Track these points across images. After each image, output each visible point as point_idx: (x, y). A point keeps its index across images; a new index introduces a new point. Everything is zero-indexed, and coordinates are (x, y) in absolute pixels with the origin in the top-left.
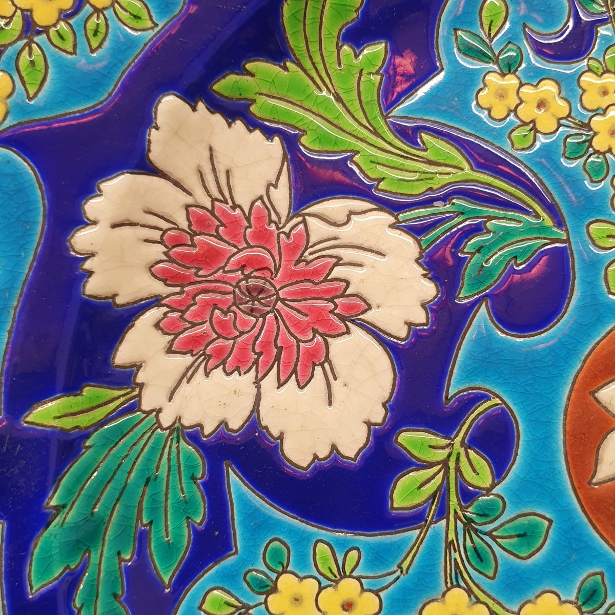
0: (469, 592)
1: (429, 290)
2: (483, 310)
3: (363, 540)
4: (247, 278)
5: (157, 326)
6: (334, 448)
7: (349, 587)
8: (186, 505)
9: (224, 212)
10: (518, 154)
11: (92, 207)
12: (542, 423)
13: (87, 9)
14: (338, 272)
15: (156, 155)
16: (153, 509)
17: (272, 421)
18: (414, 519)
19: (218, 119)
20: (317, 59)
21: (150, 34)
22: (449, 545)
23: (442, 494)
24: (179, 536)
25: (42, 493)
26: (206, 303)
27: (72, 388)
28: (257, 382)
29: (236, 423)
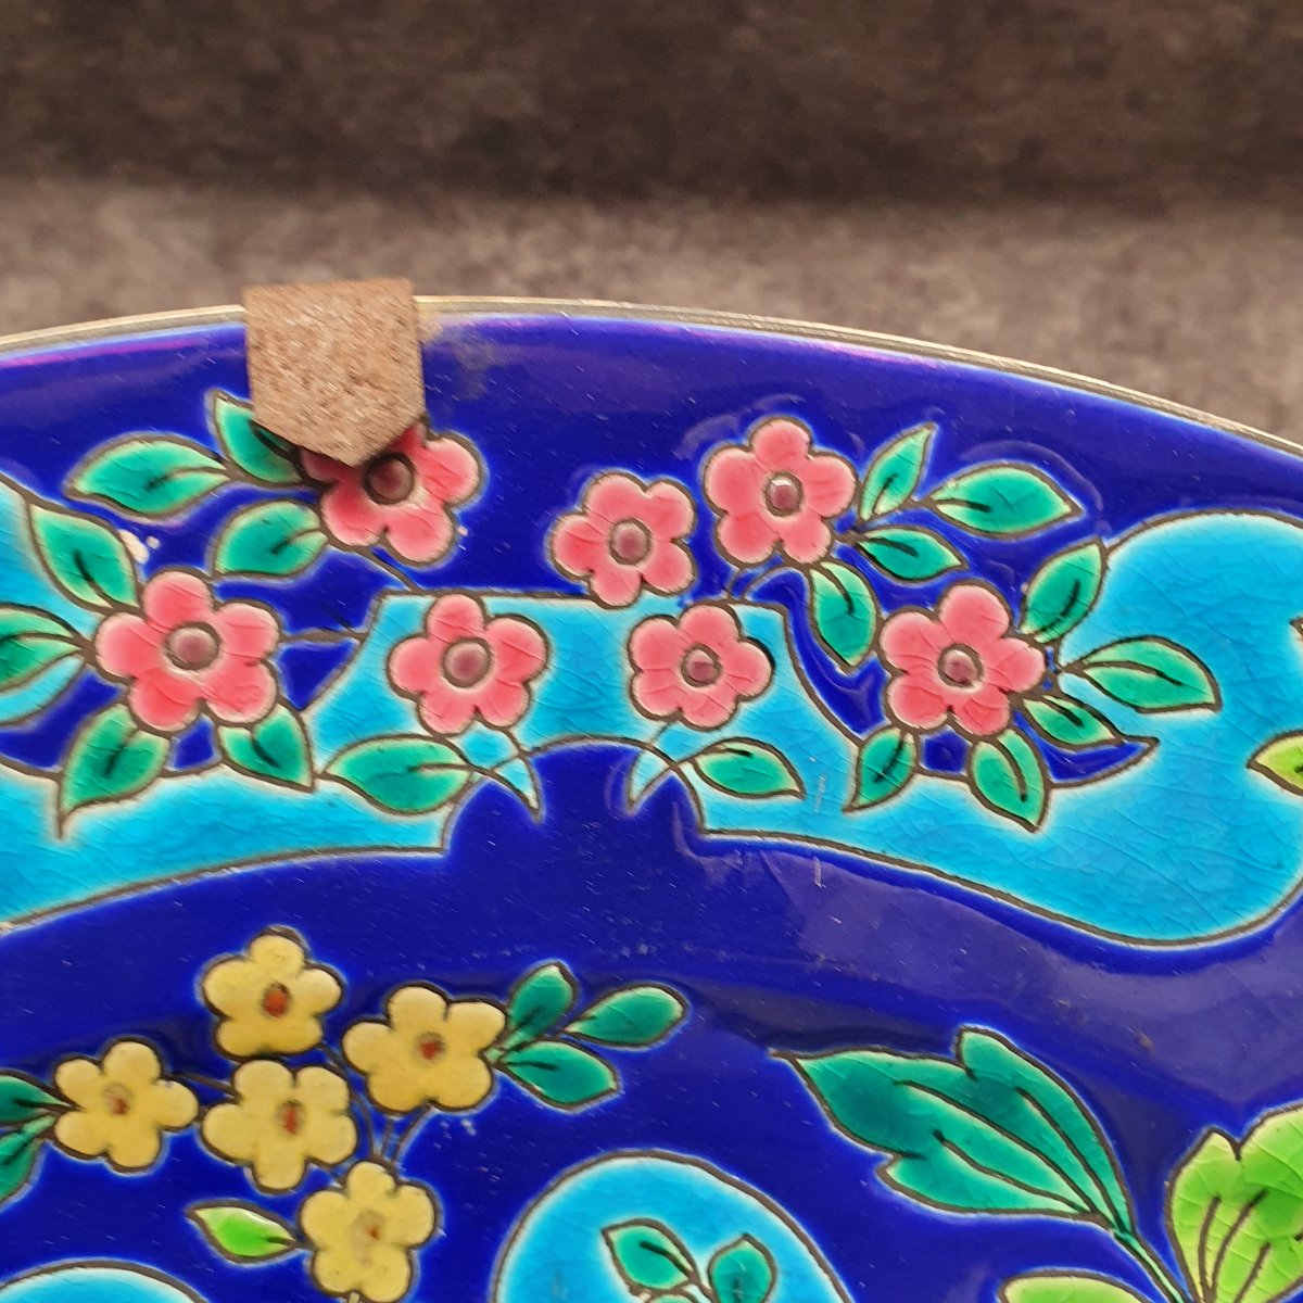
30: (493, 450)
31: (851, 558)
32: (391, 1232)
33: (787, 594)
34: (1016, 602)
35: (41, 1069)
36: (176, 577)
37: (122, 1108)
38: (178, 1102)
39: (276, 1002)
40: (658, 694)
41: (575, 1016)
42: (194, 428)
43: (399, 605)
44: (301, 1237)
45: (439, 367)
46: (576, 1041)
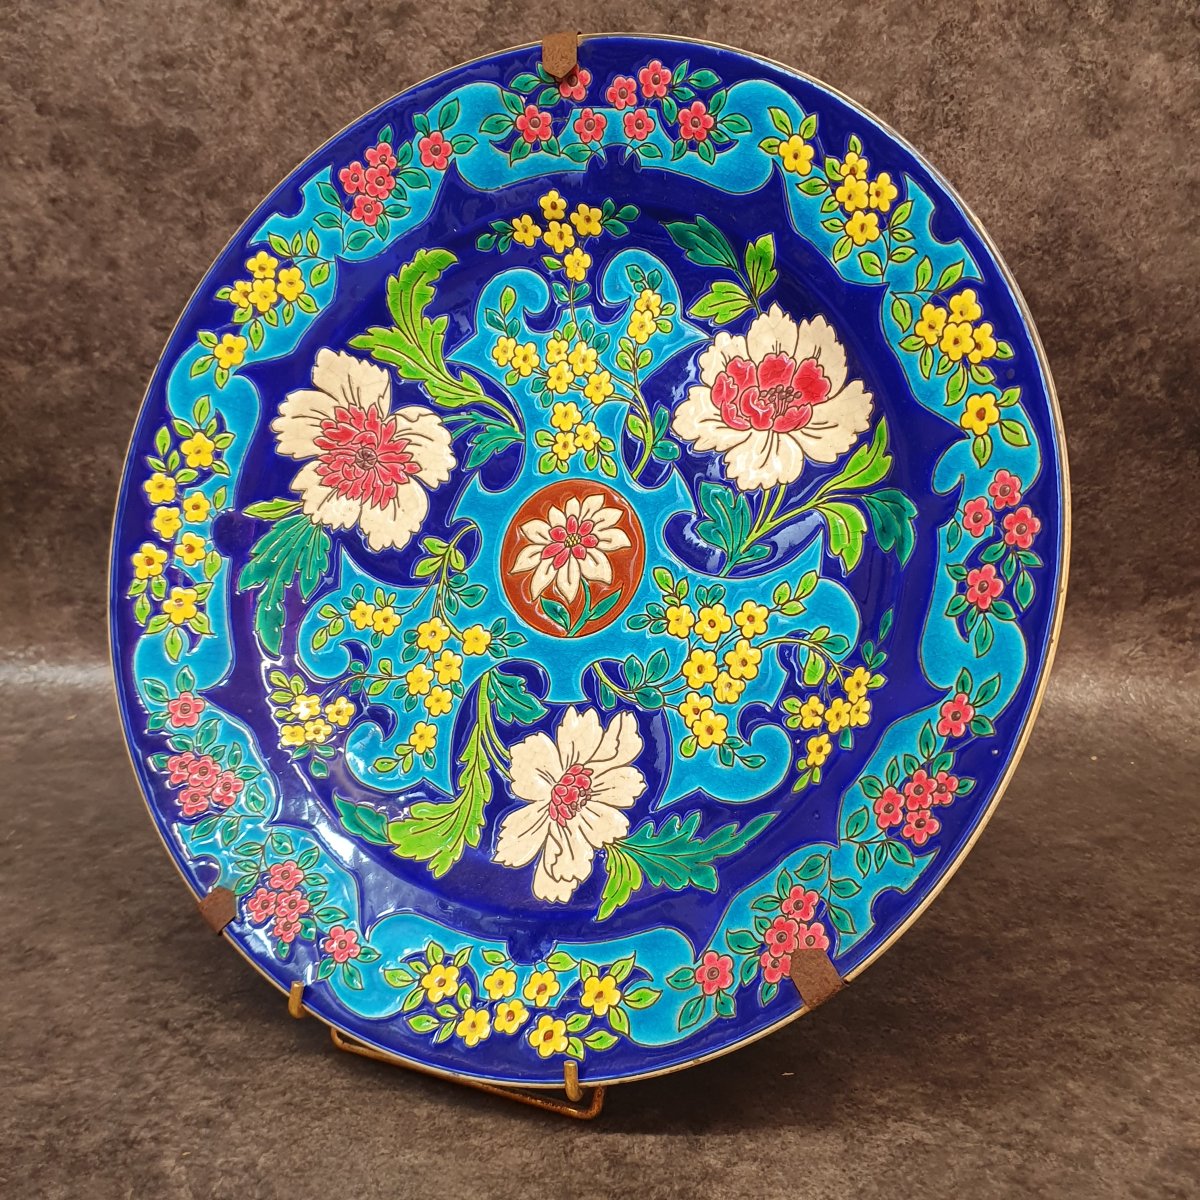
0: (443, 620)
1: (452, 462)
2: (477, 476)
3: (398, 589)
4: (363, 447)
5: (315, 471)
6: (393, 542)
7: (389, 611)
8: (320, 564)
9: (354, 410)
10: (508, 388)
11: (283, 408)
12: (492, 540)
13: (284, 302)
14: (409, 448)
15: (317, 380)
16: (304, 562)
17: (365, 526)
18: (423, 582)
19: (353, 359)
20: (410, 325)
21: (316, 315)
22: (438, 596)
23: (439, 571)
24: (315, 577)
25: (249, 546)
26: (340, 461)
27: (268, 498)
28: (361, 505)
29: (348, 525)
30: (593, 72)
31: (671, 95)
32: (582, 265)
33: (657, 105)
34: (707, 106)
35: (509, 220)
36: (532, 106)
37: (526, 231)
38: (537, 230)
39: (554, 206)
40: (630, 131)
41: (617, 212)
42: (533, 71)
43: (577, 111)
44: (564, 265)
45: (581, 51)
46: (618, 219)
